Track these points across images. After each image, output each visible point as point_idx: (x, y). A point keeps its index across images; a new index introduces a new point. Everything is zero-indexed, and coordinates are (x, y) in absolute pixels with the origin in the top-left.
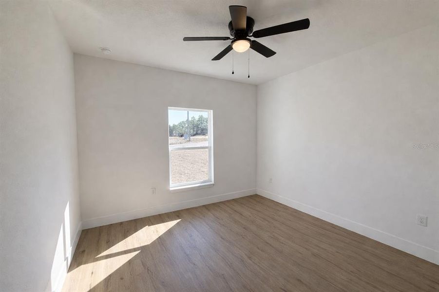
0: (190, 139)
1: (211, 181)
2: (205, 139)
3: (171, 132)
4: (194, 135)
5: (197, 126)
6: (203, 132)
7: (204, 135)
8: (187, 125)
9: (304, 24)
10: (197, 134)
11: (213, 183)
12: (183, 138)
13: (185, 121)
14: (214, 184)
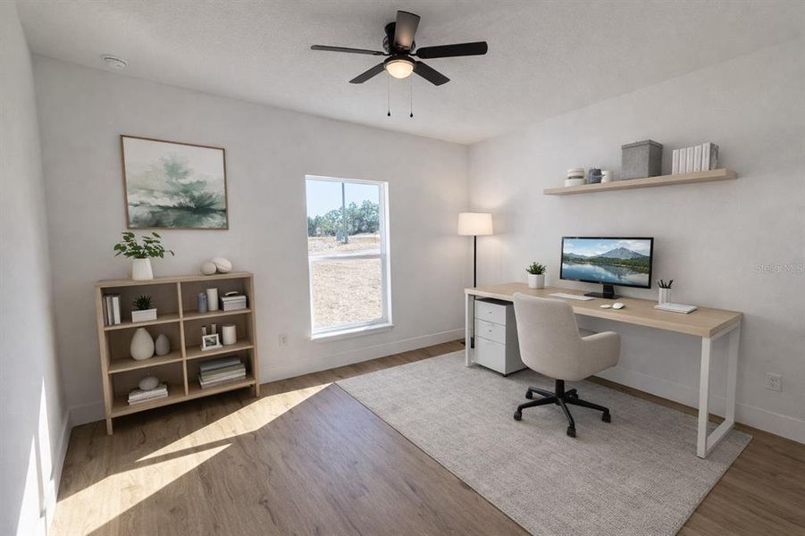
0: (347, 239)
1: (387, 322)
2: (375, 238)
3: (312, 229)
4: (356, 233)
5: (360, 219)
6: (372, 227)
7: (372, 232)
8: (341, 217)
9: (479, 48)
10: (360, 231)
11: (390, 324)
12: (335, 238)
13: (338, 209)
14: (392, 327)
